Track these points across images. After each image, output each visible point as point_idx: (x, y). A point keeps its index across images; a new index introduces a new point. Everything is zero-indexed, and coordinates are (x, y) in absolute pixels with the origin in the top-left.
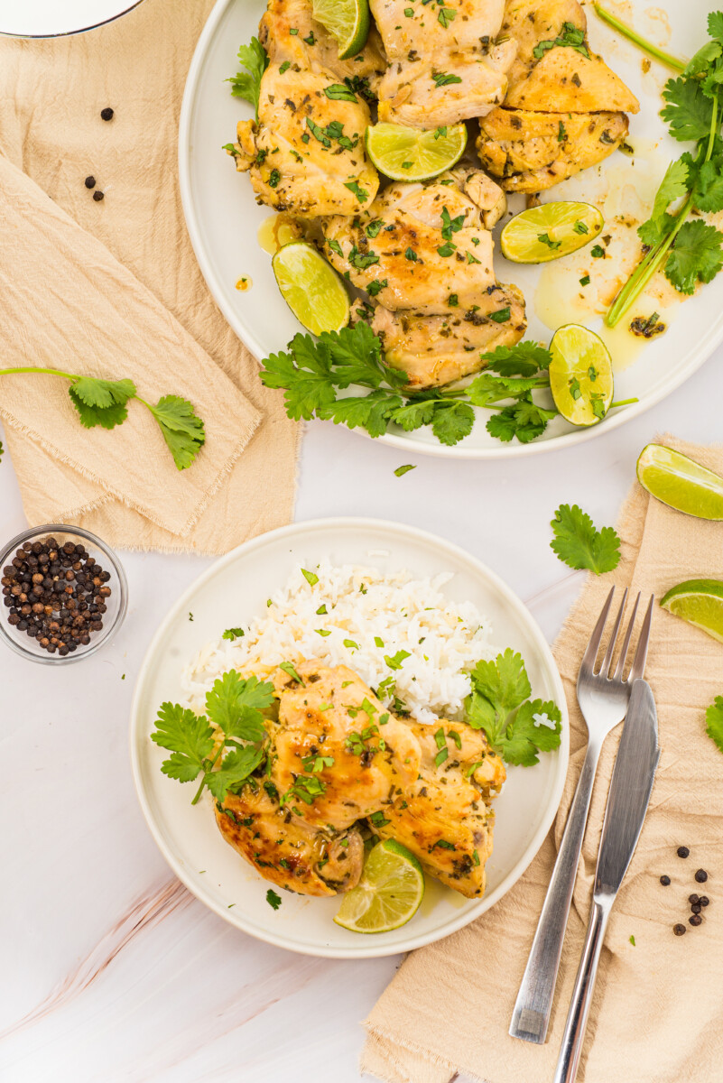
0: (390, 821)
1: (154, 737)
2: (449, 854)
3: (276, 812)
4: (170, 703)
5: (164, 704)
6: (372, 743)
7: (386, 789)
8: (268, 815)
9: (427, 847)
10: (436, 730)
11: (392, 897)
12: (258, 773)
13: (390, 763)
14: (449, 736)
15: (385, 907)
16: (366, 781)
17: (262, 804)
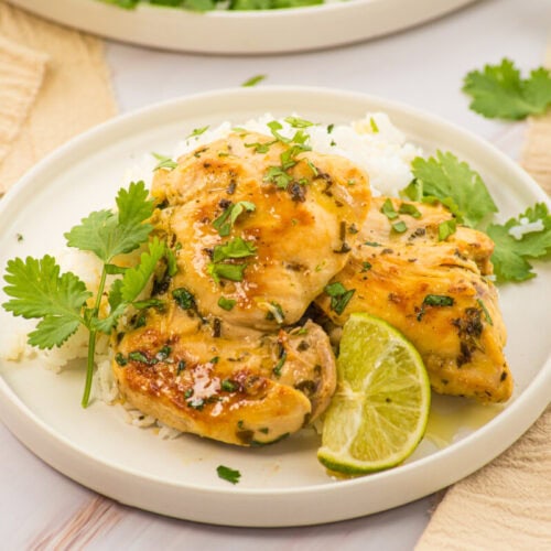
0: (354, 291)
1: (7, 307)
2: (446, 314)
3: (199, 328)
4: (17, 259)
5: (10, 263)
6: (298, 174)
7: (334, 230)
8: (190, 334)
9: (412, 311)
10: (381, 204)
11: (388, 401)
12: (160, 285)
13: (330, 195)
14: (401, 213)
15: (384, 424)
16: (305, 219)
17: (176, 323)
